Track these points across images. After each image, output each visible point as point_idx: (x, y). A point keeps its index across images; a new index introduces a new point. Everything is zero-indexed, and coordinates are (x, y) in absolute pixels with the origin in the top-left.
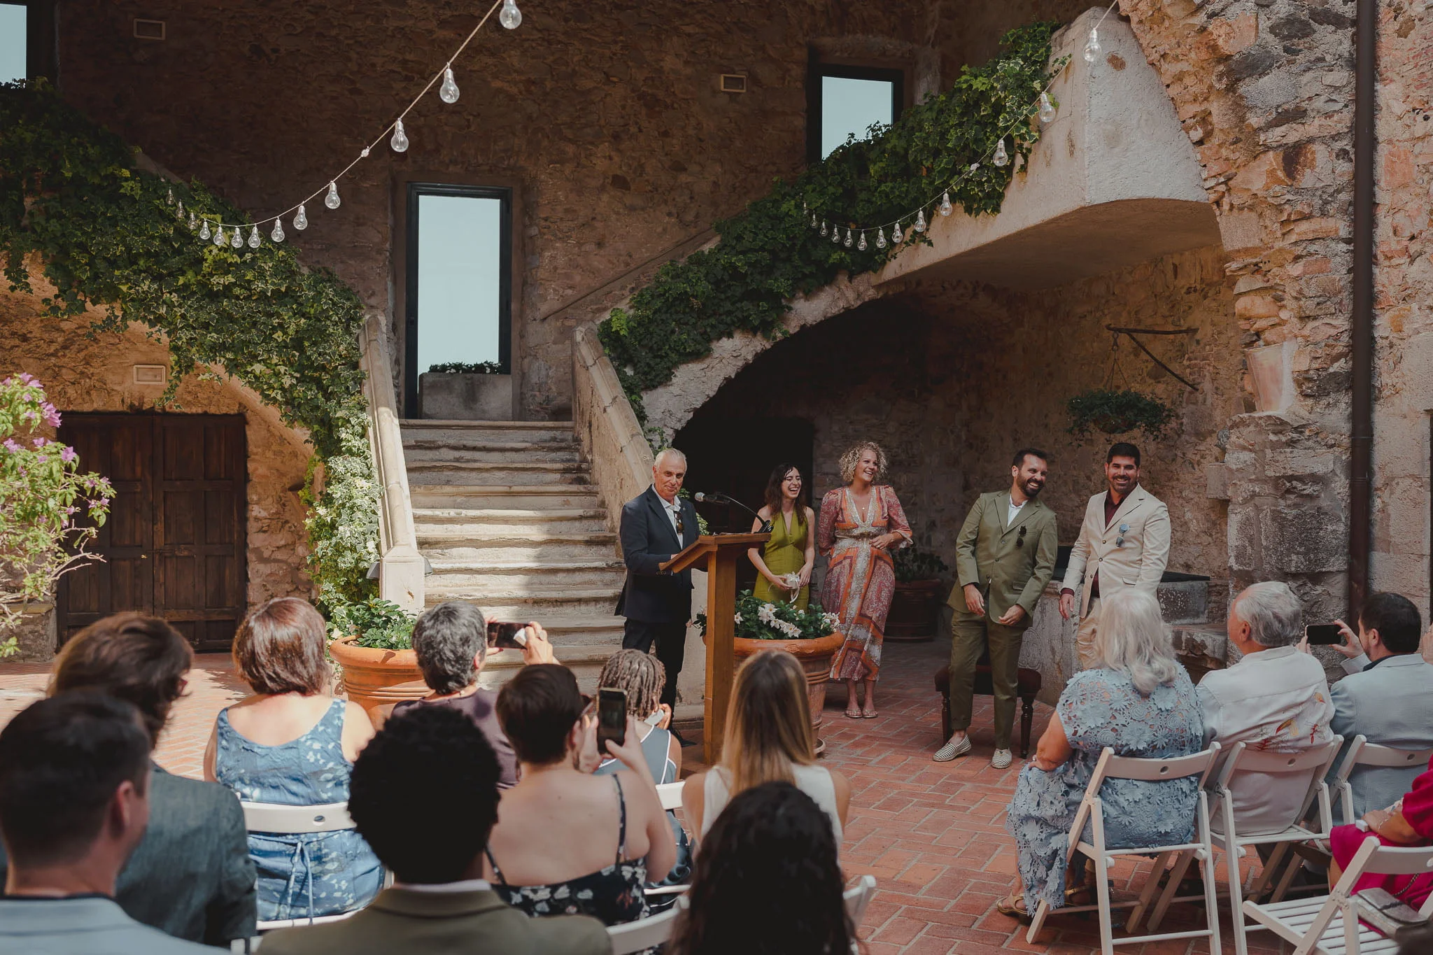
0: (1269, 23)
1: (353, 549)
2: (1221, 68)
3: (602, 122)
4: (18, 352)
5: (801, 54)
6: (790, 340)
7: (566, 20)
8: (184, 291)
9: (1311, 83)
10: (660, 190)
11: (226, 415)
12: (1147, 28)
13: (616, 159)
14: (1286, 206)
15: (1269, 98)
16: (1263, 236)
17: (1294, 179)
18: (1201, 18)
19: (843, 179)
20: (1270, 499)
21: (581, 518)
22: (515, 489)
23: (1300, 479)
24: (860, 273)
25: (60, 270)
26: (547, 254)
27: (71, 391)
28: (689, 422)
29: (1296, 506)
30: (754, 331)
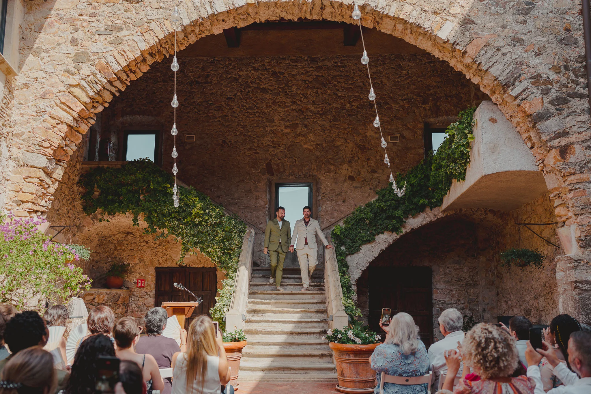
0: (548, 100)
1: (220, 311)
2: (529, 119)
3: (344, 157)
4: (145, 247)
5: (421, 126)
6: (407, 234)
7: (330, 122)
8: (186, 224)
9: (569, 122)
10: (367, 180)
11: (210, 268)
12: (503, 107)
13: (350, 170)
14: (563, 170)
15: (550, 128)
16: (558, 183)
17: (565, 159)
18: (518, 101)
19: (424, 172)
20: (570, 292)
21: (316, 303)
22: (294, 292)
23: (580, 282)
24: (435, 207)
25: (149, 219)
26: (324, 206)
27: (161, 260)
28: (367, 267)
29: (579, 294)
30: (392, 231)
